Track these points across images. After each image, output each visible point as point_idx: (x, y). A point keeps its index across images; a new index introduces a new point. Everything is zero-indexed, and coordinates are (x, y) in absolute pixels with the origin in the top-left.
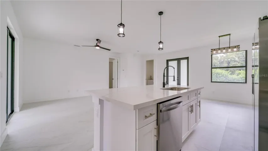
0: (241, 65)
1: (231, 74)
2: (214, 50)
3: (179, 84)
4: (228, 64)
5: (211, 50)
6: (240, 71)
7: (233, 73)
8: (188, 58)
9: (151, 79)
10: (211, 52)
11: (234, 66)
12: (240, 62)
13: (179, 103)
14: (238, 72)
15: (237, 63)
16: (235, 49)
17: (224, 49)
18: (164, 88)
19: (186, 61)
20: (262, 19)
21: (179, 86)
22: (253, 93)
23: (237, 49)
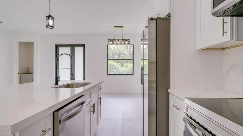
0: (128, 58)
1: (121, 66)
2: (111, 40)
3: (73, 78)
4: (119, 56)
5: (107, 40)
6: (127, 64)
7: (122, 65)
8: (84, 45)
9: (28, 73)
10: (108, 42)
11: (123, 58)
12: (128, 55)
13: (82, 103)
14: (126, 64)
15: (125, 56)
16: (127, 42)
17: (119, 41)
18: (57, 86)
19: (82, 48)
20: (150, 19)
21: (73, 82)
22: (142, 83)
23: (128, 42)
